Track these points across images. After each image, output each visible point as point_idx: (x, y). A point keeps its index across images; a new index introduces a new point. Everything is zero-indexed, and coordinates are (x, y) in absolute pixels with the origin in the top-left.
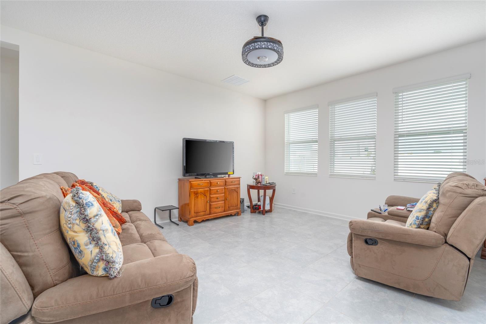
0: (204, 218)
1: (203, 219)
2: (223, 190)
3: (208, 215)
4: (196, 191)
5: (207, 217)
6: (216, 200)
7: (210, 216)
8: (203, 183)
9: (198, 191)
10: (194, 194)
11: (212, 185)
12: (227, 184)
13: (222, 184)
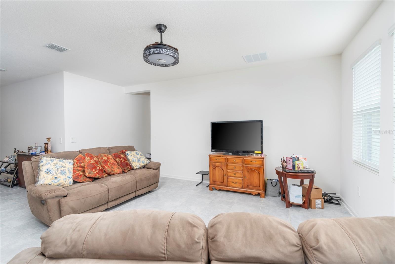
0: (222, 188)
1: (220, 189)
2: (240, 167)
3: (225, 186)
4: (214, 164)
5: (224, 188)
6: (233, 175)
7: (227, 188)
8: (221, 158)
9: (215, 164)
10: (212, 166)
11: (228, 161)
12: (245, 162)
13: (240, 162)
